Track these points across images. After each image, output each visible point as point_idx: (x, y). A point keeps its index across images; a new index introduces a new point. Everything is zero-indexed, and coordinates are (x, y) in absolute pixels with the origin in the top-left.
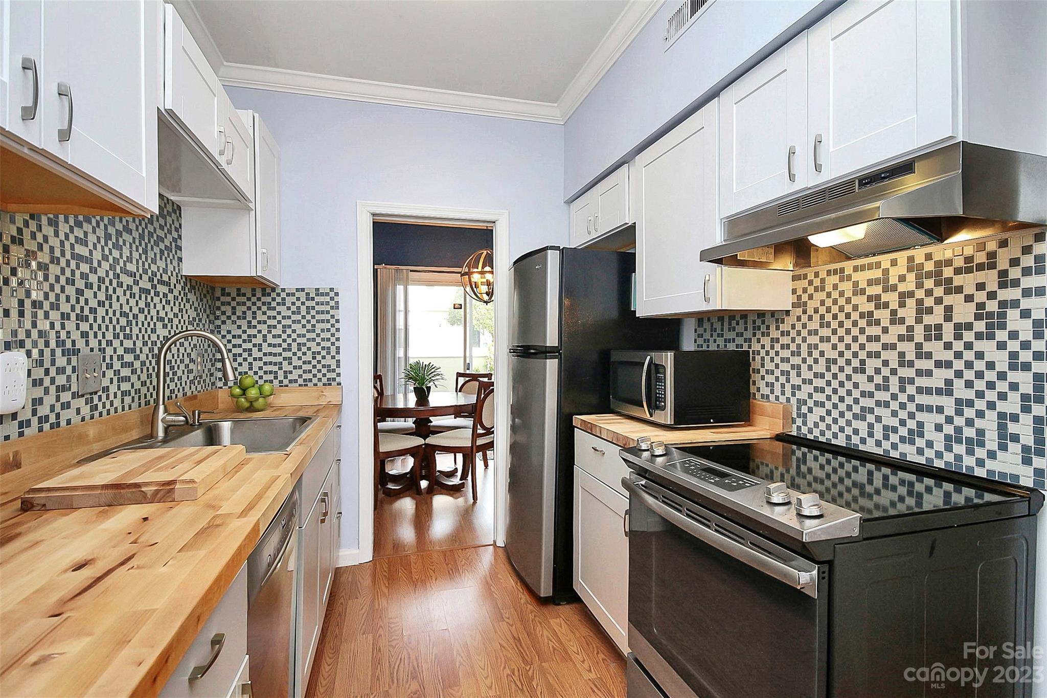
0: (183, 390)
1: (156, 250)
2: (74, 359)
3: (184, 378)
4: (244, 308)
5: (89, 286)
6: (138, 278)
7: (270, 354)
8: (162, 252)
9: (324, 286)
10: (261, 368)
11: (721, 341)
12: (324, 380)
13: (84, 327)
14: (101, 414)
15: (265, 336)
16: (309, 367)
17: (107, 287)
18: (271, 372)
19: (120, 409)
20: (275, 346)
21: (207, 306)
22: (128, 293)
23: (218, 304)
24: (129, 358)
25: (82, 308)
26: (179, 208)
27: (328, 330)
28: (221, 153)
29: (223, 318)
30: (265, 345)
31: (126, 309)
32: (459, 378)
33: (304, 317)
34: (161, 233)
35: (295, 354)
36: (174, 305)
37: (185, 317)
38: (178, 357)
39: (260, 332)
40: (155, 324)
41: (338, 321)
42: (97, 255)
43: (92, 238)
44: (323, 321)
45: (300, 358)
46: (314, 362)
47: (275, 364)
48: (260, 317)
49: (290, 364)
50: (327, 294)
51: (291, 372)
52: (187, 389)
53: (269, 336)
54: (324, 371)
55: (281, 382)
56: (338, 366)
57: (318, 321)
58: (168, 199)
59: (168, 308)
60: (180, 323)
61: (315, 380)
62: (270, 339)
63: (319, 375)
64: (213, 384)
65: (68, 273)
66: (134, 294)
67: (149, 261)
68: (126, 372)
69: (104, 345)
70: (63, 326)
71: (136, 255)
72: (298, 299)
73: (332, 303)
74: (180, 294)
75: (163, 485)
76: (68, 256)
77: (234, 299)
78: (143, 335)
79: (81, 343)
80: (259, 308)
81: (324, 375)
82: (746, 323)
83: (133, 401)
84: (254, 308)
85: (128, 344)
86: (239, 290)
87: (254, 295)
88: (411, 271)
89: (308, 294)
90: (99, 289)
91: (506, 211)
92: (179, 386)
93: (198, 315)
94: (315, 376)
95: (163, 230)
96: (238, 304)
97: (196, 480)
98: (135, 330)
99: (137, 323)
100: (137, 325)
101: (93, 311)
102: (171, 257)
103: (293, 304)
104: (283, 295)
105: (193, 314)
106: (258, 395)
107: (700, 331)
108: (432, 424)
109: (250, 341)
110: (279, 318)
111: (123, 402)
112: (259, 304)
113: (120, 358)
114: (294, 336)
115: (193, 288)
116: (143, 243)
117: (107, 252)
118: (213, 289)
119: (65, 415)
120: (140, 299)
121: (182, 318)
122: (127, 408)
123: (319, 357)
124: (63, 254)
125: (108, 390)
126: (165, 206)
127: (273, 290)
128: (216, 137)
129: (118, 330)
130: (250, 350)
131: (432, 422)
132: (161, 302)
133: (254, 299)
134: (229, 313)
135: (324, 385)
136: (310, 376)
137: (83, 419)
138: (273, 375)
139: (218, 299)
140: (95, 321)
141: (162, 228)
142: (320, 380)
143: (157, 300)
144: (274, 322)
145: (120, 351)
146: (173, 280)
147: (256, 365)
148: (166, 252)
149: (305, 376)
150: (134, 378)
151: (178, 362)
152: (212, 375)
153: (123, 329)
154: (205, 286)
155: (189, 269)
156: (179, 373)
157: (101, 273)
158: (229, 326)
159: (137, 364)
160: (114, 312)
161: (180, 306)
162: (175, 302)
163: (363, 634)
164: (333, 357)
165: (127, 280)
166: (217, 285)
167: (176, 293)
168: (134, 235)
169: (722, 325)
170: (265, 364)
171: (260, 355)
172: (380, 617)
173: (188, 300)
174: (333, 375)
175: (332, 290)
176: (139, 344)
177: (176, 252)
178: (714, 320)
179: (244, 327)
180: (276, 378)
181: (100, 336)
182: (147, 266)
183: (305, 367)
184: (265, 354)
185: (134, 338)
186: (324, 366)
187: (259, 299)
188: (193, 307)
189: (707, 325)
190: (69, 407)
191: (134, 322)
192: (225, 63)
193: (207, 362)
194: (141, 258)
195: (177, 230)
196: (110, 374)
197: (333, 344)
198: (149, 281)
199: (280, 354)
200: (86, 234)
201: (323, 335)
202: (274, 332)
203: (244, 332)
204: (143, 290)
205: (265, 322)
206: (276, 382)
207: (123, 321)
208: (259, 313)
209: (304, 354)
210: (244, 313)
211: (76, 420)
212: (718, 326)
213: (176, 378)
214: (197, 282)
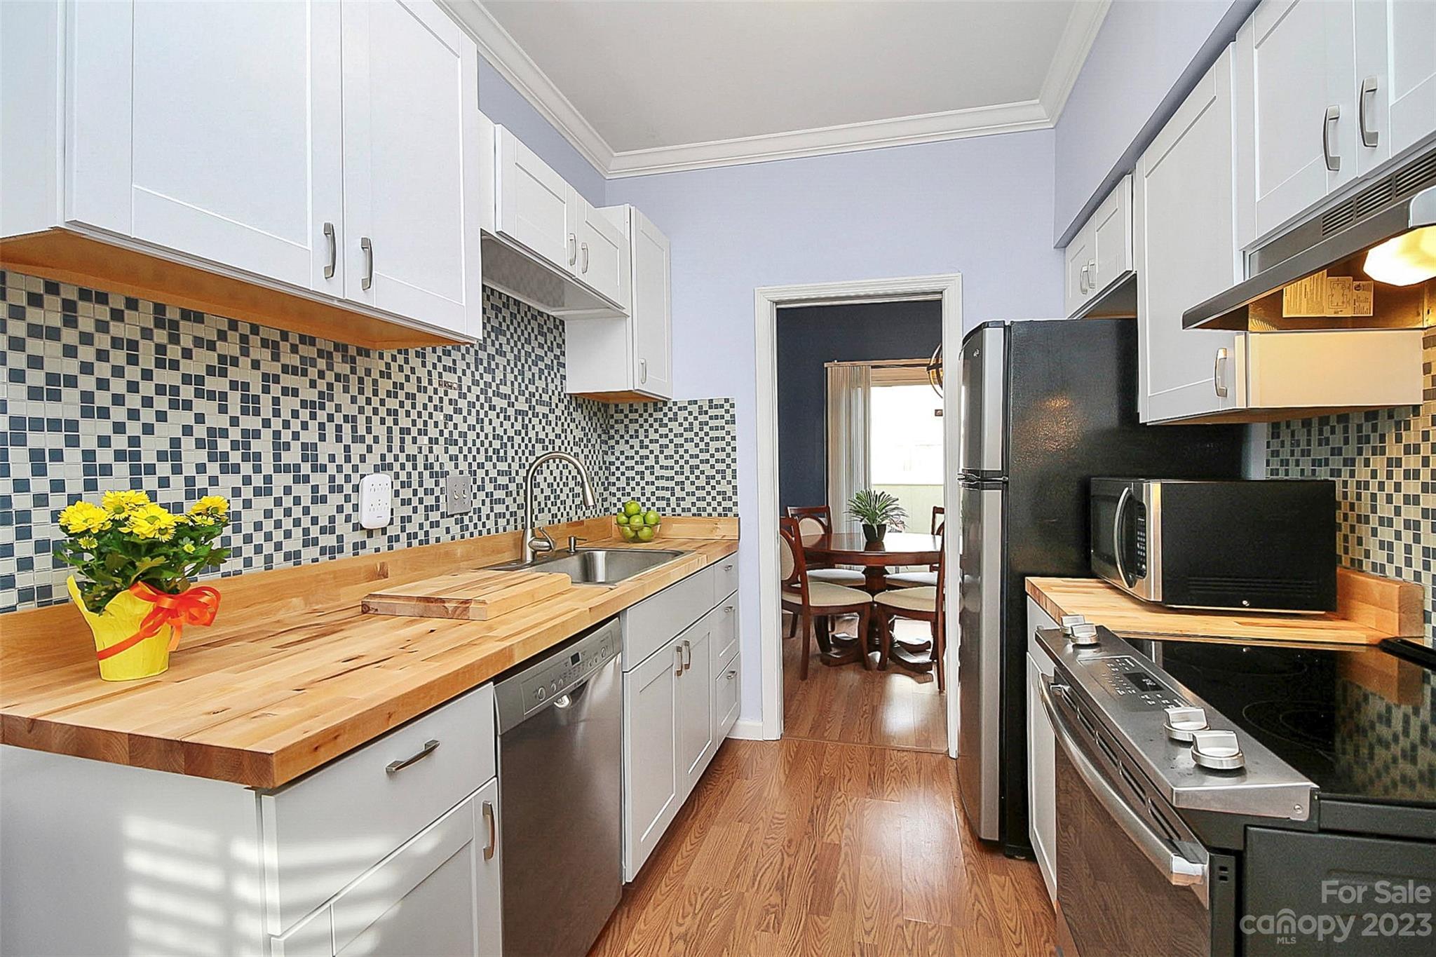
0: (568, 515)
1: (535, 370)
2: (442, 481)
3: (569, 502)
4: (636, 426)
5: (458, 411)
6: (513, 399)
7: (662, 477)
8: (541, 371)
9: (718, 397)
10: (653, 494)
11: (1306, 465)
12: (720, 509)
13: (453, 450)
14: (472, 534)
15: (657, 457)
16: (703, 494)
17: (478, 411)
18: (663, 498)
19: (493, 531)
20: (667, 468)
21: (598, 425)
22: (502, 416)
23: (612, 422)
24: (503, 480)
25: (451, 433)
26: (562, 323)
27: (724, 449)
28: (572, 263)
29: (617, 437)
30: (657, 467)
31: (500, 431)
32: (937, 515)
33: (696, 434)
34: (540, 352)
35: (687, 478)
36: (557, 425)
37: (570, 438)
38: (561, 480)
39: (652, 452)
40: (533, 446)
41: (734, 438)
42: (467, 381)
43: (461, 365)
44: (717, 439)
45: (693, 483)
46: (708, 488)
47: (667, 489)
48: (653, 436)
49: (683, 489)
50: (722, 406)
51: (684, 499)
52: (572, 513)
53: (661, 457)
54: (719, 498)
55: (674, 510)
56: (735, 493)
57: (712, 439)
58: (548, 316)
59: (549, 430)
60: (563, 444)
61: (709, 510)
62: (662, 462)
63: (714, 504)
64: (606, 510)
65: (436, 401)
66: (509, 416)
67: (527, 382)
68: (499, 494)
69: (474, 467)
70: (431, 451)
71: (510, 377)
72: (690, 413)
73: (727, 417)
74: (563, 414)
75: (462, 603)
76: (435, 384)
77: (626, 416)
78: (520, 458)
79: (449, 466)
80: (651, 426)
81: (720, 504)
82: (1346, 430)
83: (508, 523)
84: (646, 426)
85: (503, 466)
86: (631, 406)
87: (646, 411)
88: (873, 367)
89: (701, 407)
90: (469, 414)
91: (958, 274)
92: (562, 510)
93: (586, 435)
94: (709, 504)
95: (543, 348)
96: (631, 421)
97: (487, 601)
98: (511, 453)
99: (513, 445)
100: (513, 447)
101: (463, 435)
102: (553, 376)
103: (686, 419)
104: (675, 409)
105: (579, 434)
106: (642, 524)
107: (1275, 444)
108: (888, 576)
109: (643, 463)
110: (671, 436)
111: (496, 524)
112: (651, 420)
113: (492, 480)
114: (687, 457)
115: (579, 406)
116: (519, 364)
117: (477, 377)
118: (606, 406)
119: (434, 533)
120: (516, 420)
121: (566, 438)
122: (501, 530)
123: (713, 482)
124: (430, 383)
125: (480, 512)
126: (545, 324)
127: (665, 404)
128: (565, 247)
129: (490, 453)
130: (643, 473)
131: (888, 574)
132: (540, 423)
133: (646, 415)
134: (622, 432)
135: (720, 515)
136: (703, 504)
137: (453, 538)
138: (665, 502)
139: (612, 417)
140: (465, 444)
141: (541, 346)
142: (715, 509)
143: (535, 421)
144: (666, 441)
145: (493, 474)
146: (555, 399)
147: (649, 489)
148: (546, 371)
149: (699, 504)
150: (509, 501)
151: (561, 486)
152: (605, 500)
153: (496, 451)
154: (596, 403)
155: (573, 387)
156: (563, 497)
157: (471, 397)
158: (622, 446)
159: (512, 487)
160: (487, 435)
161: (563, 426)
162: (556, 423)
163: (739, 822)
164: (729, 483)
165: (500, 403)
166: (611, 401)
167: (558, 412)
168: (508, 357)
169: (1309, 434)
170: (657, 488)
171: (652, 478)
172: (766, 807)
173: (573, 420)
174: (729, 504)
175: (727, 400)
176: (515, 466)
177: (558, 370)
178: (1296, 425)
179: (637, 448)
180: (668, 505)
181: (470, 459)
182: (523, 388)
183: (698, 493)
184: (657, 478)
185: (509, 460)
186: (719, 493)
187: (651, 415)
188: (580, 427)
189: (1285, 435)
190: (438, 526)
191: (509, 444)
192: (615, 154)
193: (598, 485)
194: (516, 380)
195: (559, 346)
196: (481, 495)
197: (729, 466)
198: (526, 402)
199: (672, 478)
200: (454, 361)
201: (717, 456)
202: (667, 452)
203: (637, 453)
204: (518, 412)
205: (657, 441)
206: (668, 510)
207: (496, 444)
208: (651, 431)
209: (698, 477)
210: (636, 431)
211: (445, 538)
212: (1302, 436)
213: (559, 501)
214: (584, 400)
